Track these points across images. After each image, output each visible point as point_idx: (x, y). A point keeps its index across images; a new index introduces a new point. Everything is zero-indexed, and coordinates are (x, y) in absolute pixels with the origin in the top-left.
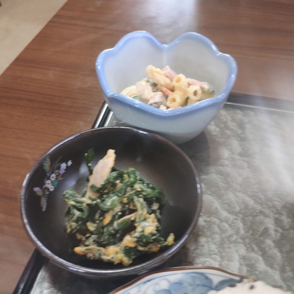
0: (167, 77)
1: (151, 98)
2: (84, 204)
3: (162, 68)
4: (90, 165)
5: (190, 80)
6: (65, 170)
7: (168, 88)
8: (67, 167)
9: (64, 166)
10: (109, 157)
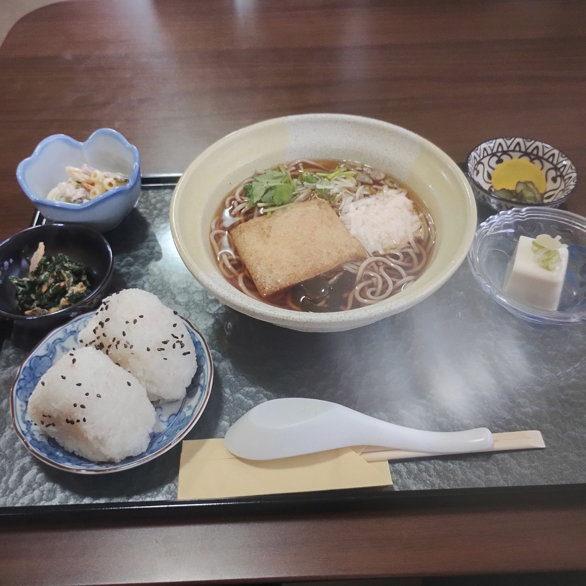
0: (86, 174)
1: (74, 195)
2: (25, 282)
3: (80, 167)
4: (28, 258)
5: (105, 173)
6: (9, 266)
7: (89, 184)
8: (10, 264)
9: (6, 263)
10: (40, 248)
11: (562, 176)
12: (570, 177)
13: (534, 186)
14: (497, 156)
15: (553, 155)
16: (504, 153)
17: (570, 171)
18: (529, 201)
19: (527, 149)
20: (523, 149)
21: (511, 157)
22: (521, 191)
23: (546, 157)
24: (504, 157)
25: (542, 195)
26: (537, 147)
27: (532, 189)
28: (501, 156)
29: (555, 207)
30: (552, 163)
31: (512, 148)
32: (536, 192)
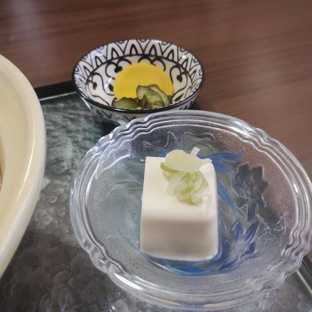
11: (186, 73)
12: (195, 72)
13: (159, 88)
14: (114, 63)
15: (172, 51)
16: (121, 59)
17: (193, 64)
18: (154, 107)
19: (143, 51)
20: (140, 52)
21: (130, 63)
22: (145, 97)
23: (165, 55)
24: (122, 64)
25: (170, 98)
26: (154, 47)
27: (157, 93)
28: (118, 62)
29: (185, 109)
30: (173, 61)
31: (127, 52)
32: (162, 95)
